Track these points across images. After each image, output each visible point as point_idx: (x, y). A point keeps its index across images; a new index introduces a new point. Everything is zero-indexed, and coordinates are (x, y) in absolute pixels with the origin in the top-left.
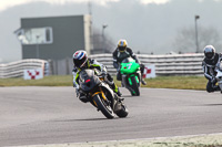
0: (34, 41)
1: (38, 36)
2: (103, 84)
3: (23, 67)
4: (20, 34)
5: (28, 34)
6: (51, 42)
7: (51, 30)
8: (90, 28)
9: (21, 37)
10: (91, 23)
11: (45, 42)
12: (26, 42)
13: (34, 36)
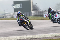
0: (17, 8)
1: (18, 6)
2: (26, 20)
3: (14, 15)
4: (13, 6)
5: (15, 6)
6: (22, 8)
7: (22, 4)
8: (32, 4)
9: (14, 6)
10: (32, 2)
11: (20, 8)
12: (15, 8)
13: (17, 6)
